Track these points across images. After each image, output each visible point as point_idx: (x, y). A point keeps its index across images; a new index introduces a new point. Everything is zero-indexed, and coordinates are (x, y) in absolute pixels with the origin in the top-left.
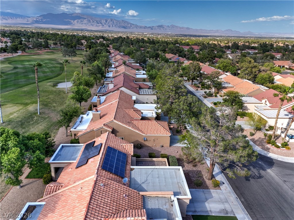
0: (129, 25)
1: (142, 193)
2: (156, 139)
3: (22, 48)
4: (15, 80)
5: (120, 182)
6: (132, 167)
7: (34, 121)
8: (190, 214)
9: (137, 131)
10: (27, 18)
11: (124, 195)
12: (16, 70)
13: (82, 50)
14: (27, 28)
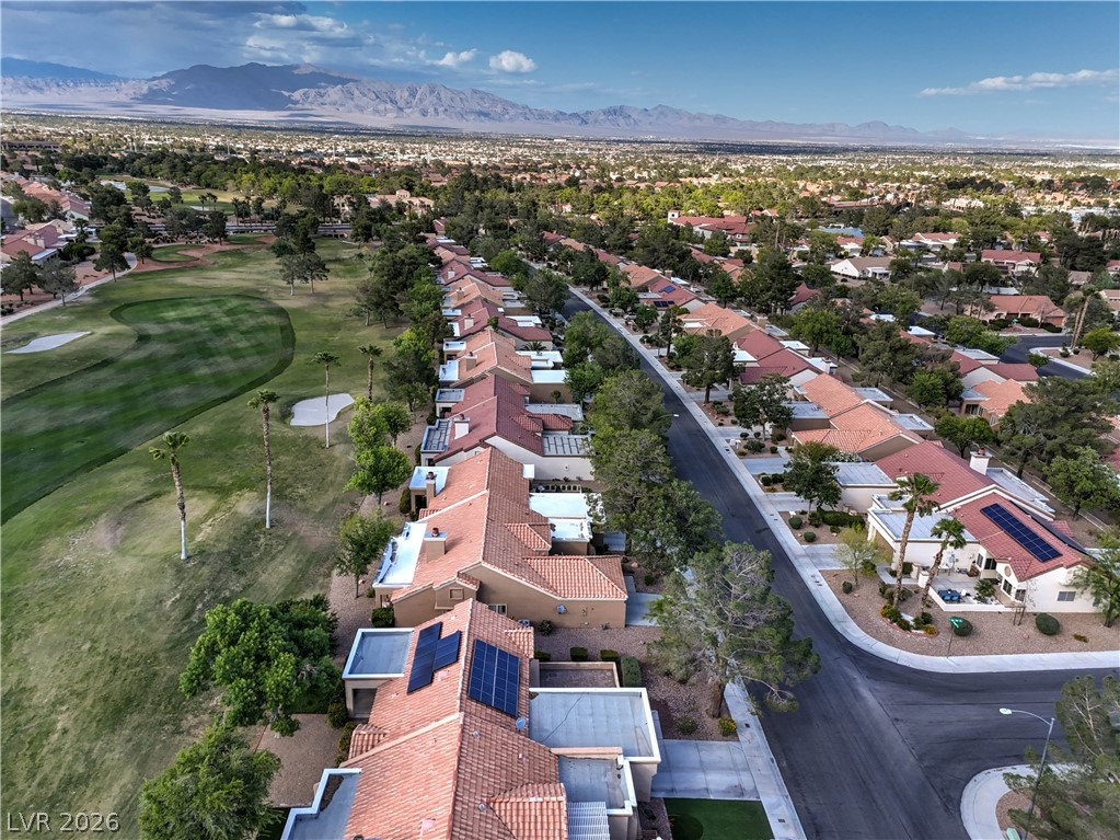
0: (499, 109)
1: (555, 751)
2: (590, 610)
3: (139, 247)
4: (156, 389)
5: (507, 726)
6: (532, 690)
7: (262, 548)
8: (662, 795)
9: (542, 590)
10: (117, 84)
11: (520, 756)
12: (147, 346)
13: (336, 236)
14: (120, 125)
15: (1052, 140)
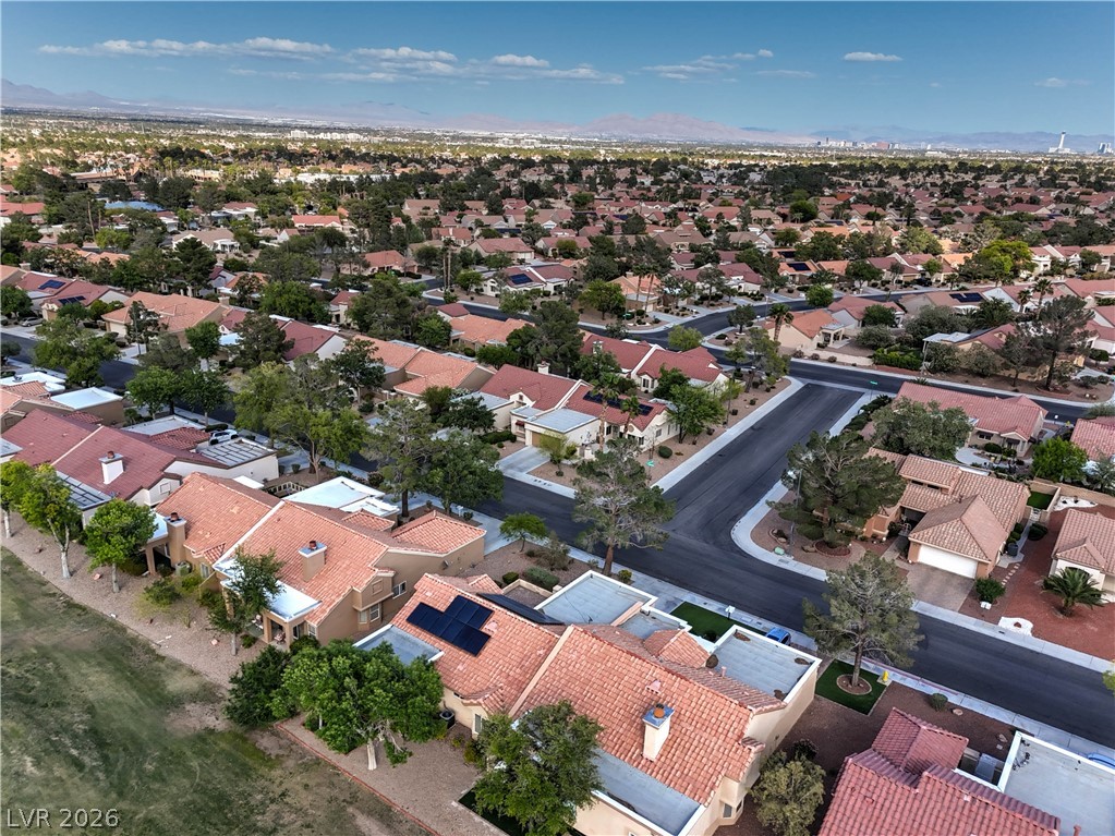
15: (195, 109)
